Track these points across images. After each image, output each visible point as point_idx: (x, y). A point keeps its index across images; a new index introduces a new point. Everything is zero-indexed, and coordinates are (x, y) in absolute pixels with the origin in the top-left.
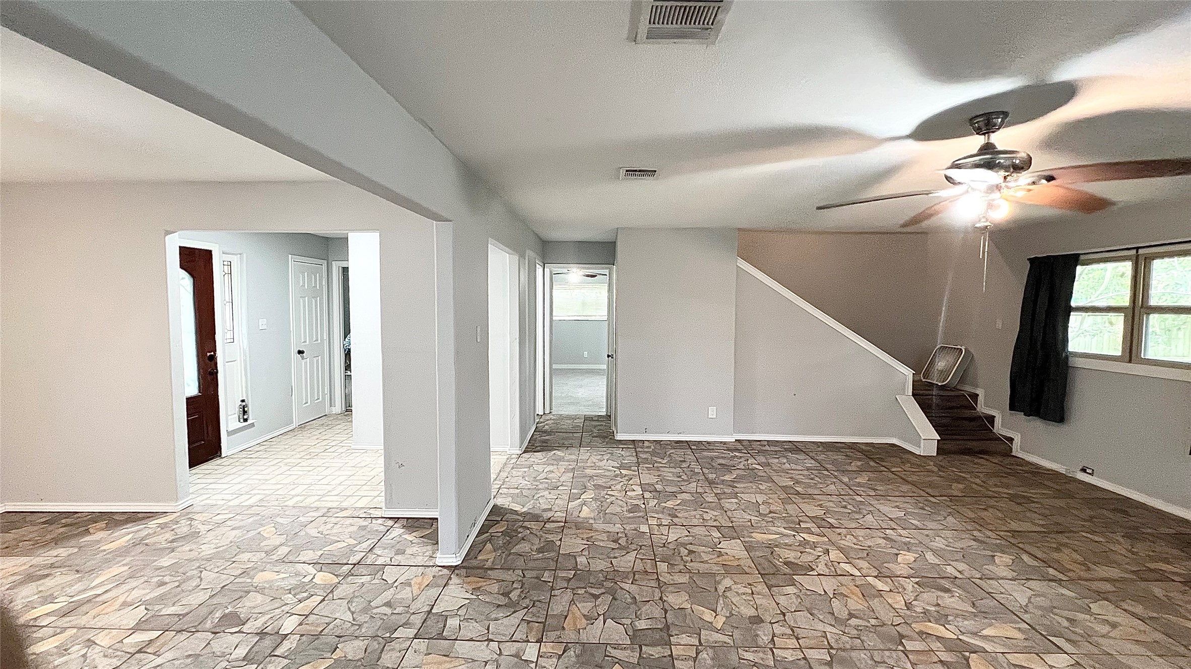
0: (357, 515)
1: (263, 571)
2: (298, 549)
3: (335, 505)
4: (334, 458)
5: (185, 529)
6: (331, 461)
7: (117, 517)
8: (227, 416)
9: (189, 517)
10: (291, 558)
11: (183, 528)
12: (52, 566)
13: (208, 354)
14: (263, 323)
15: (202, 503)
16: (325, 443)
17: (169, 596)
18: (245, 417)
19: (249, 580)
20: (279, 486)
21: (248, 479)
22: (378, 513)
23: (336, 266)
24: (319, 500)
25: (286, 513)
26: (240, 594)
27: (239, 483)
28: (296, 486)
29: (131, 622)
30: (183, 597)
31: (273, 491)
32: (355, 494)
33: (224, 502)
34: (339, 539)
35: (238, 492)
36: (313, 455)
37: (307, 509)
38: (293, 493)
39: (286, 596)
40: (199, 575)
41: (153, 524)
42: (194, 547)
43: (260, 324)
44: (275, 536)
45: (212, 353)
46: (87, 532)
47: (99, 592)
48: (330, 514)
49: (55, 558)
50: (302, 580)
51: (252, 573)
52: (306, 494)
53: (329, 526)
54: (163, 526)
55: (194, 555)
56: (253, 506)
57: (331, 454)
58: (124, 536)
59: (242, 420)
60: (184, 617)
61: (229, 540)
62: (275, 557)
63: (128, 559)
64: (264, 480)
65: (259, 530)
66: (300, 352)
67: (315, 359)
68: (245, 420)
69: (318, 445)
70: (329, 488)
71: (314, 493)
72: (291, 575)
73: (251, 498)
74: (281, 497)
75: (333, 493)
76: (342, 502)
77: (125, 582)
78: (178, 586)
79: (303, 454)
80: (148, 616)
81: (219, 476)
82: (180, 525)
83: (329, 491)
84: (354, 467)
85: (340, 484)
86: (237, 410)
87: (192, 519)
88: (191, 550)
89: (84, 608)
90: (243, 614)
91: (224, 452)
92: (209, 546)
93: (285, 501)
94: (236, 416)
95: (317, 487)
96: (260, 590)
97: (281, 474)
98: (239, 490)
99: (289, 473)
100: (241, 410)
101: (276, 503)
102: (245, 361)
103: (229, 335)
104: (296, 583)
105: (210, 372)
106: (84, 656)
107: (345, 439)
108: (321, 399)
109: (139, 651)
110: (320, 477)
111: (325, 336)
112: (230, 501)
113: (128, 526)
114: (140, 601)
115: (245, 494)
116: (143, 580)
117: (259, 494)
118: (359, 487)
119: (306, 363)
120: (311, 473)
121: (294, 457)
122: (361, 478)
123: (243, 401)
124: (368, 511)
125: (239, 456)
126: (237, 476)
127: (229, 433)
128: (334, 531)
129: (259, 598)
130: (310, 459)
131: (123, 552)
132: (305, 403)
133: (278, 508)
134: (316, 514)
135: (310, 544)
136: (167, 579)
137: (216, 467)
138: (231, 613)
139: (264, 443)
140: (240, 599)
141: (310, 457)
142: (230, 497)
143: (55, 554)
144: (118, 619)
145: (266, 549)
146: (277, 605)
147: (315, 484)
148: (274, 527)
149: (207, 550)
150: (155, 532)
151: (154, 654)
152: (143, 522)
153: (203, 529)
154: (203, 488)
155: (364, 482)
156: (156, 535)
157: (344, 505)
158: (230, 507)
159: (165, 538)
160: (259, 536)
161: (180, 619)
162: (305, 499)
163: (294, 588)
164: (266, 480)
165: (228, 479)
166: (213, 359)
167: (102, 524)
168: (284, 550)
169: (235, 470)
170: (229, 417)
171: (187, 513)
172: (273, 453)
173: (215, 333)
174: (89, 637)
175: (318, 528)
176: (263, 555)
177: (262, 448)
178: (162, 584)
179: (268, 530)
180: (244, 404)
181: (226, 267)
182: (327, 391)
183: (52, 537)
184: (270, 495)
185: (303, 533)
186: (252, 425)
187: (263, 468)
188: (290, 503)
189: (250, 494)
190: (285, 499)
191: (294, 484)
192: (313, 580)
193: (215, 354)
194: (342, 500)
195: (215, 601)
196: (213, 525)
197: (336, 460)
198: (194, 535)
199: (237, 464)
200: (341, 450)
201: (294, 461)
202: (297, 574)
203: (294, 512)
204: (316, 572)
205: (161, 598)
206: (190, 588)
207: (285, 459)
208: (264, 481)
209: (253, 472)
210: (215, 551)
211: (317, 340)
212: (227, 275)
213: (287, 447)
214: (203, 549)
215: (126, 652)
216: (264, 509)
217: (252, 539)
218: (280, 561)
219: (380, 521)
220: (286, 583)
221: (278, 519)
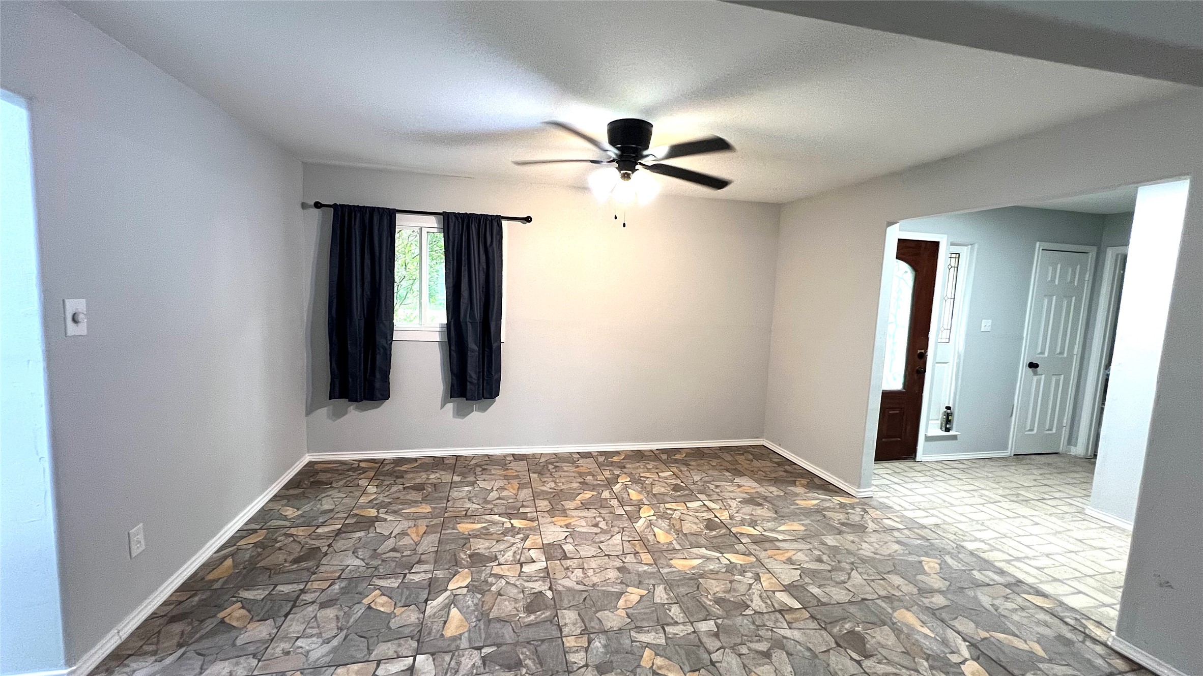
0: (1062, 614)
1: (908, 610)
2: (956, 610)
3: (1030, 580)
4: (1051, 515)
5: (857, 518)
6: (1044, 517)
7: (816, 480)
8: (928, 420)
9: (864, 507)
10: (944, 615)
11: (855, 518)
12: (765, 499)
13: (919, 351)
14: (986, 325)
15: (881, 500)
16: (1047, 489)
17: (819, 576)
18: (948, 426)
19: (890, 611)
20: (963, 519)
21: (932, 494)
22: (1098, 633)
23: (1110, 255)
24: (1008, 562)
25: (960, 556)
26: (874, 619)
27: (922, 495)
28: (984, 528)
29: (787, 580)
30: (829, 585)
31: (954, 521)
32: (1069, 582)
33: (901, 508)
34: (1017, 632)
35: (916, 504)
36: (1021, 498)
37: (987, 565)
38: (978, 535)
39: (921, 660)
40: (850, 572)
41: (838, 499)
42: (856, 539)
43: (983, 325)
44: (936, 576)
45: (923, 351)
46: (794, 483)
47: (780, 538)
48: (1016, 589)
49: (769, 493)
50: (948, 655)
51: (896, 604)
52: (994, 544)
53: (1010, 605)
54: (842, 506)
55: (852, 547)
56: (926, 528)
57: (1049, 507)
58: (811, 500)
59: (944, 429)
60: (822, 605)
61: (889, 552)
62: (926, 601)
63: (808, 522)
64: (949, 503)
65: (923, 558)
66: (1033, 366)
67: (1054, 379)
68: (948, 430)
69: (1033, 489)
70: (1030, 553)
71: (1005, 548)
72: (938, 638)
73: (927, 517)
74: (961, 533)
75: (1033, 563)
76: (1041, 582)
77: (798, 540)
78: (830, 571)
79: (1008, 492)
80: (799, 583)
81: (906, 479)
82: (853, 511)
83: (1028, 558)
84: (1080, 541)
85: (1047, 555)
86: (941, 416)
87: (866, 512)
88: (853, 542)
89: (767, 545)
90: (871, 643)
91: (920, 456)
92: (869, 547)
93: (964, 541)
94: (939, 422)
95: (1012, 543)
96: (897, 630)
97: (970, 505)
98: (919, 502)
99: (981, 507)
100: (945, 417)
101: (952, 537)
102: (958, 364)
103: (945, 334)
104: (939, 652)
105: (918, 370)
106: (751, 585)
107: (1079, 495)
108: (1054, 431)
109: (780, 611)
110: (1021, 532)
111: (1077, 349)
112: (906, 510)
113: (819, 492)
114: (800, 565)
115: (923, 510)
116: (808, 546)
117: (937, 517)
118: (1080, 575)
119: (1039, 382)
120: (1009, 521)
121: (994, 491)
122: (1088, 563)
123: (948, 408)
124: (1083, 621)
125: (934, 466)
126: (923, 486)
127: (928, 439)
128: (1016, 617)
129: (891, 640)
130: (1016, 502)
131: (807, 512)
132: (1029, 430)
133: (952, 544)
134: (997, 578)
135: (975, 612)
136: (825, 558)
137: (907, 469)
138: (858, 633)
139: (965, 462)
140: (873, 626)
141: (1016, 499)
142: (906, 505)
143: (771, 491)
144: (780, 570)
145: (921, 585)
146: (906, 663)
147: (1011, 538)
148: (939, 564)
149: (866, 550)
150: (834, 508)
151: (788, 623)
152: (831, 494)
153: (871, 526)
154: (887, 485)
155: (1091, 572)
156: (834, 510)
157: (1047, 588)
158: (903, 516)
159: (839, 518)
160: (918, 565)
161: (818, 606)
162: (991, 551)
163: (934, 659)
164: (952, 505)
165: (914, 485)
166: (923, 357)
167: (804, 482)
168: (939, 600)
169: (922, 479)
170: (930, 422)
171: (865, 504)
172: (971, 476)
173: (929, 331)
174: (760, 571)
175: (993, 598)
176: (915, 591)
177: (961, 466)
178: (820, 560)
179: (931, 564)
180: (949, 411)
181: (953, 260)
182: (1066, 420)
183: (775, 476)
184: (949, 524)
185: (971, 593)
186: (954, 437)
187: (953, 489)
188: (970, 546)
189: (928, 512)
190: (965, 538)
191: (982, 524)
192: (962, 666)
193: (926, 352)
194: (1043, 579)
195: (853, 609)
196: (881, 528)
197: (1053, 519)
198: (860, 529)
199: (928, 473)
200: (1066, 509)
201: (993, 496)
202: (945, 642)
203: (969, 559)
204: (969, 657)
205: (813, 574)
206: (838, 580)
207: (983, 489)
208: (948, 505)
209: (942, 490)
210: (872, 555)
211: (1061, 353)
212: (953, 268)
213: (990, 475)
214: (863, 547)
215: (773, 605)
216: (936, 537)
217: (911, 564)
218: (931, 610)
219: (1099, 649)
220: (927, 643)
221: (948, 559)
